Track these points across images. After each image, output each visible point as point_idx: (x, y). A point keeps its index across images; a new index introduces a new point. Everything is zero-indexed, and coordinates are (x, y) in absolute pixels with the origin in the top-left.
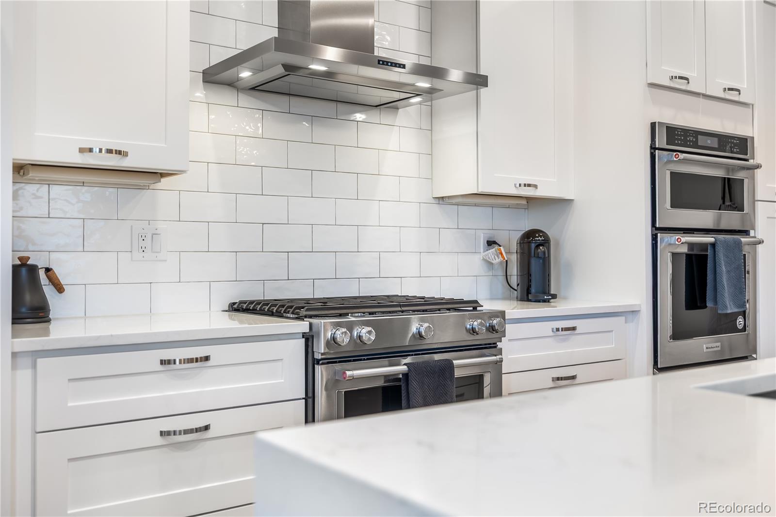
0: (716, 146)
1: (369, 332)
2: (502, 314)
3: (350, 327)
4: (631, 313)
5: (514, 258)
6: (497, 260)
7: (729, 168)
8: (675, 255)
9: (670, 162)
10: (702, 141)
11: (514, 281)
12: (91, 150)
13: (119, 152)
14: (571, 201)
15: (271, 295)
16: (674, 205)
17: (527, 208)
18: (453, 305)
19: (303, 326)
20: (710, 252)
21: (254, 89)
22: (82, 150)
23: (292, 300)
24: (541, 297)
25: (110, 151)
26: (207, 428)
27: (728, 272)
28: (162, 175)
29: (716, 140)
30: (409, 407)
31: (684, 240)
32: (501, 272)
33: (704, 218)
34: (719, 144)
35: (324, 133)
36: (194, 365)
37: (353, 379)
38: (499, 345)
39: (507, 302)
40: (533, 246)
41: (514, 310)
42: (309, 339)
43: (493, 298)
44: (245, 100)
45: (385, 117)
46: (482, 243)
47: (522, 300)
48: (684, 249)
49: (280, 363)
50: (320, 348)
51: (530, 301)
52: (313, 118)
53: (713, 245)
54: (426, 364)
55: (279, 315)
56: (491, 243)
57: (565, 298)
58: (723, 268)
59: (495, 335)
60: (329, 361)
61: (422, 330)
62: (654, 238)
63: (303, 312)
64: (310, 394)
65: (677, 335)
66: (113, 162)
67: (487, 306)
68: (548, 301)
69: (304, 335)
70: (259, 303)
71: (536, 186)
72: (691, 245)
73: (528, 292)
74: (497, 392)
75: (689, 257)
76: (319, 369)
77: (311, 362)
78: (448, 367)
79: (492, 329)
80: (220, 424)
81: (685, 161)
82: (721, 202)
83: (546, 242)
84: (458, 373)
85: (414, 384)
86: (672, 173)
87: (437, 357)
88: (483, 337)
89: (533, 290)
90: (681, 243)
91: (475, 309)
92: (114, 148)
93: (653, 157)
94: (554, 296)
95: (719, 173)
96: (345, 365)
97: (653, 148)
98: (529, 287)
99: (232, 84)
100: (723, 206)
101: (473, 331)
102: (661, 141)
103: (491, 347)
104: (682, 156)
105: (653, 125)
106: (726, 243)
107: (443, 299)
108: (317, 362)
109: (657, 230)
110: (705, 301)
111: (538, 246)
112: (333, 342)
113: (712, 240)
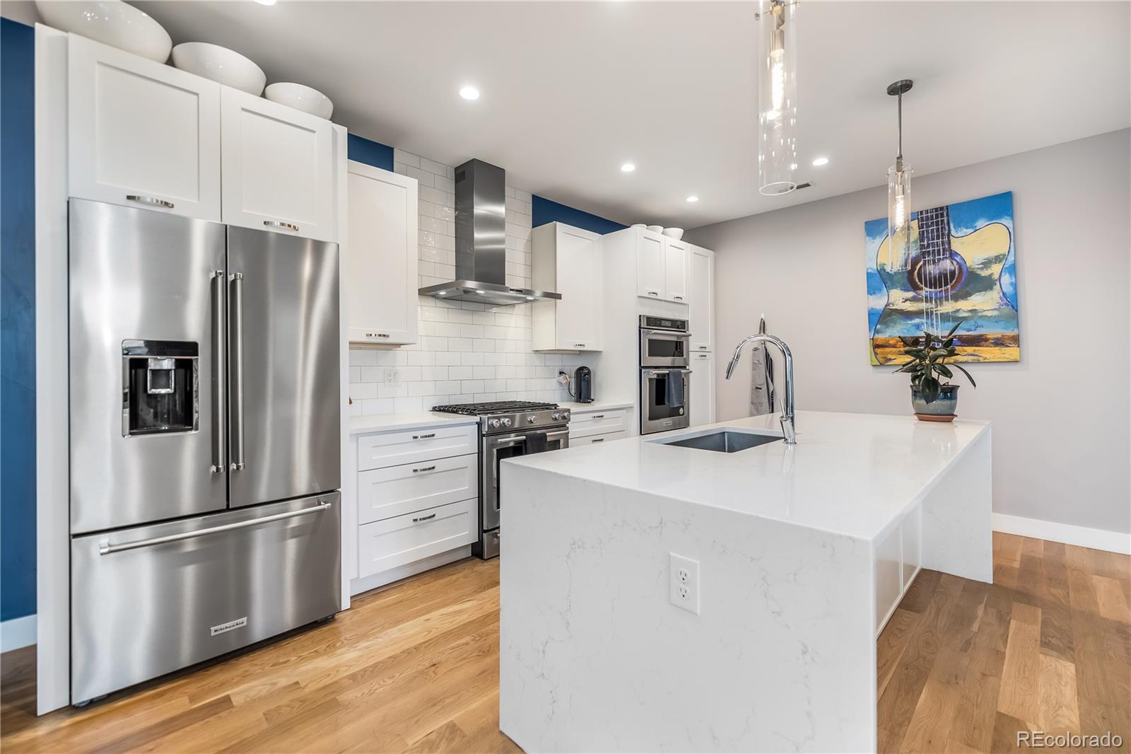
0: (670, 325)
1: (508, 421)
2: (569, 410)
3: (499, 418)
4: (630, 408)
5: (573, 380)
6: (564, 382)
7: (678, 336)
8: (650, 379)
9: (648, 333)
10: (663, 323)
11: (573, 392)
12: (371, 335)
13: (384, 336)
14: (601, 352)
15: (453, 403)
16: (650, 355)
17: (579, 355)
18: (546, 406)
19: (477, 419)
20: (666, 378)
21: (445, 298)
22: (367, 335)
23: (466, 405)
24: (586, 401)
25: (380, 335)
26: (433, 468)
27: (675, 387)
28: (399, 345)
29: (670, 322)
30: (526, 454)
31: (654, 372)
32: (566, 388)
33: (667, 361)
34: (672, 324)
35: (478, 318)
36: (428, 438)
37: (502, 443)
38: (567, 425)
39: (569, 403)
40: (583, 375)
41: (575, 407)
42: (479, 425)
43: (562, 401)
44: (439, 303)
45: (509, 310)
46: (557, 373)
47: (577, 402)
48: (655, 377)
49: (465, 437)
50: (485, 429)
51: (580, 402)
52: (473, 311)
53: (668, 374)
54: (534, 435)
55: (456, 412)
56: (561, 373)
57: (598, 400)
58: (673, 385)
59: (565, 421)
60: (488, 435)
61: (532, 419)
62: (641, 371)
63: (476, 412)
64: (480, 451)
65: (651, 418)
66: (382, 340)
67: (562, 406)
68: (590, 402)
69: (477, 423)
70: (446, 406)
71: (584, 345)
72: (658, 375)
73: (580, 398)
74: (566, 446)
75: (657, 380)
76: (484, 439)
77: (481, 436)
78: (544, 436)
79: (564, 418)
80: (440, 466)
81: (655, 333)
82: (675, 350)
83: (589, 373)
84: (549, 439)
85: (529, 444)
86: (649, 340)
87: (539, 432)
88: (561, 422)
89: (582, 397)
90: (653, 374)
91: (556, 408)
92: (382, 334)
93: (640, 331)
94: (593, 400)
95: (674, 339)
96: (497, 437)
97: (640, 327)
98: (580, 395)
99: (435, 297)
100: (676, 352)
101: (556, 419)
102: (644, 324)
103: (564, 426)
104: (655, 331)
105: (640, 316)
106: (674, 373)
107: (540, 403)
108: (484, 435)
109: (641, 368)
110: (664, 401)
111: (585, 375)
112: (491, 427)
113: (668, 372)
